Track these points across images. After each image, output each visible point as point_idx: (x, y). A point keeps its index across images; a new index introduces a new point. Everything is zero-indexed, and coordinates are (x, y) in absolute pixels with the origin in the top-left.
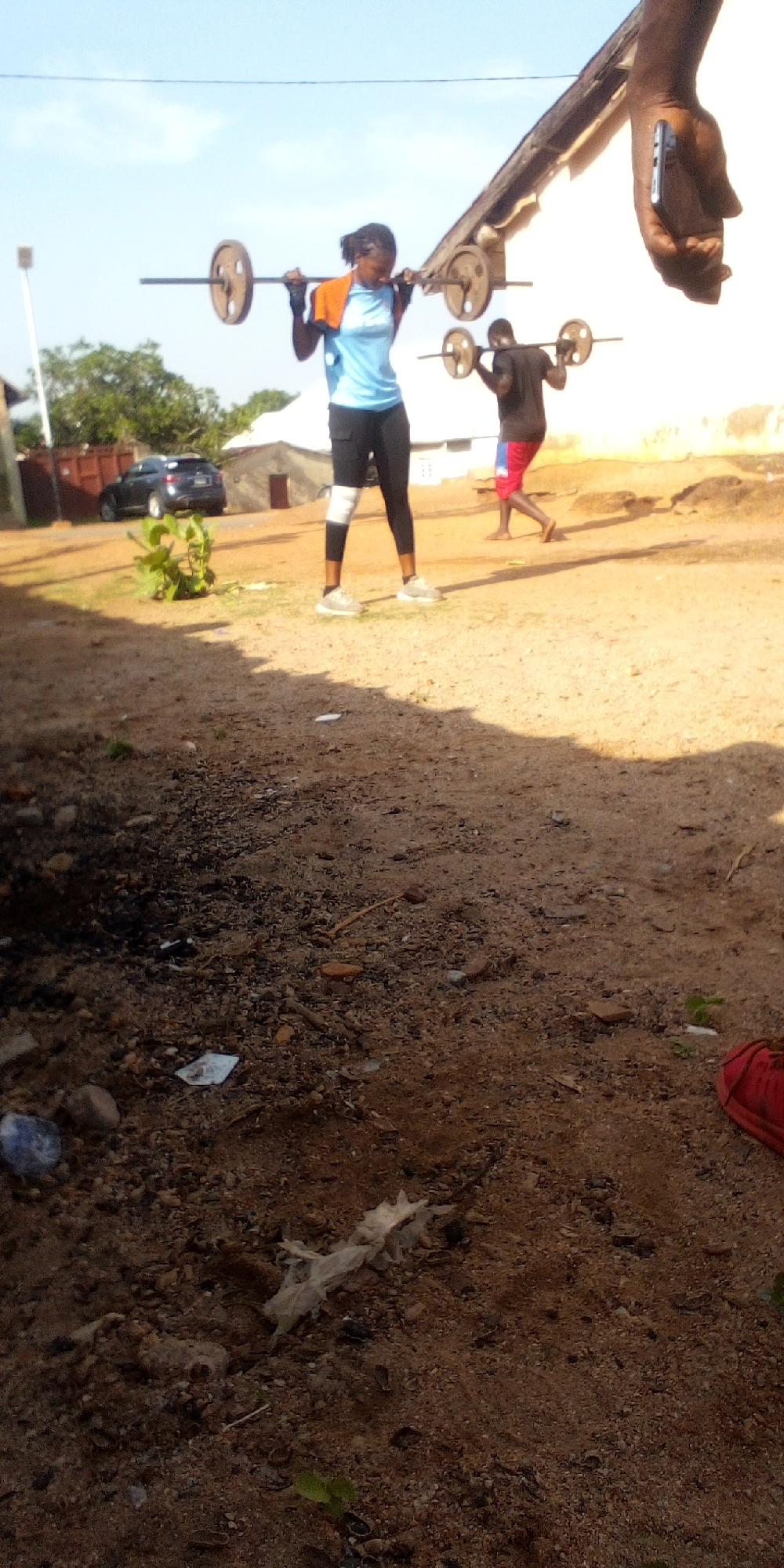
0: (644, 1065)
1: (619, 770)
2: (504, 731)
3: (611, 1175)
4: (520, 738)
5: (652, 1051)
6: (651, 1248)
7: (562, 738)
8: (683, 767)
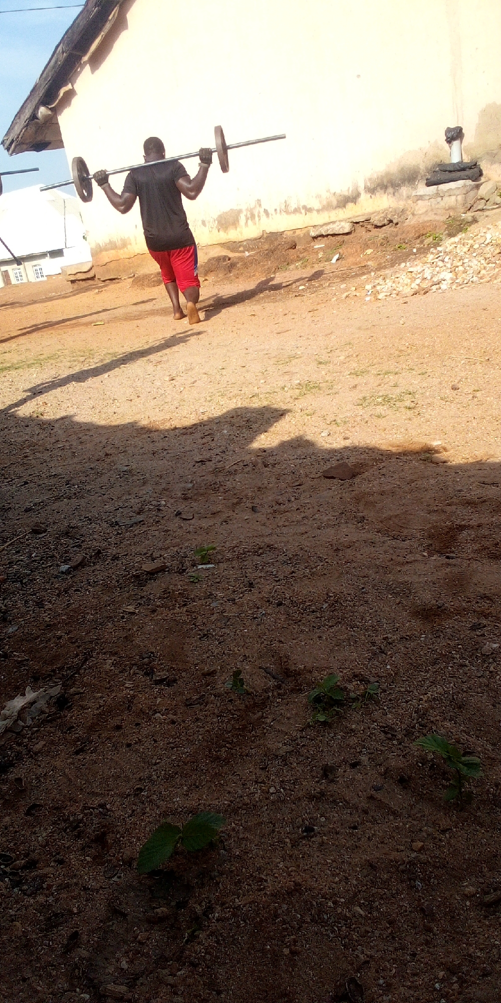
0: (174, 591)
1: (162, 436)
2: (93, 425)
3: (154, 650)
4: (103, 427)
5: (177, 583)
6: (175, 681)
7: (129, 423)
8: (199, 428)
